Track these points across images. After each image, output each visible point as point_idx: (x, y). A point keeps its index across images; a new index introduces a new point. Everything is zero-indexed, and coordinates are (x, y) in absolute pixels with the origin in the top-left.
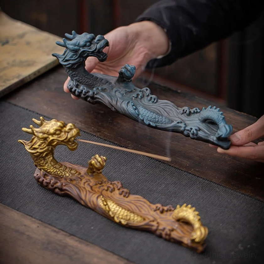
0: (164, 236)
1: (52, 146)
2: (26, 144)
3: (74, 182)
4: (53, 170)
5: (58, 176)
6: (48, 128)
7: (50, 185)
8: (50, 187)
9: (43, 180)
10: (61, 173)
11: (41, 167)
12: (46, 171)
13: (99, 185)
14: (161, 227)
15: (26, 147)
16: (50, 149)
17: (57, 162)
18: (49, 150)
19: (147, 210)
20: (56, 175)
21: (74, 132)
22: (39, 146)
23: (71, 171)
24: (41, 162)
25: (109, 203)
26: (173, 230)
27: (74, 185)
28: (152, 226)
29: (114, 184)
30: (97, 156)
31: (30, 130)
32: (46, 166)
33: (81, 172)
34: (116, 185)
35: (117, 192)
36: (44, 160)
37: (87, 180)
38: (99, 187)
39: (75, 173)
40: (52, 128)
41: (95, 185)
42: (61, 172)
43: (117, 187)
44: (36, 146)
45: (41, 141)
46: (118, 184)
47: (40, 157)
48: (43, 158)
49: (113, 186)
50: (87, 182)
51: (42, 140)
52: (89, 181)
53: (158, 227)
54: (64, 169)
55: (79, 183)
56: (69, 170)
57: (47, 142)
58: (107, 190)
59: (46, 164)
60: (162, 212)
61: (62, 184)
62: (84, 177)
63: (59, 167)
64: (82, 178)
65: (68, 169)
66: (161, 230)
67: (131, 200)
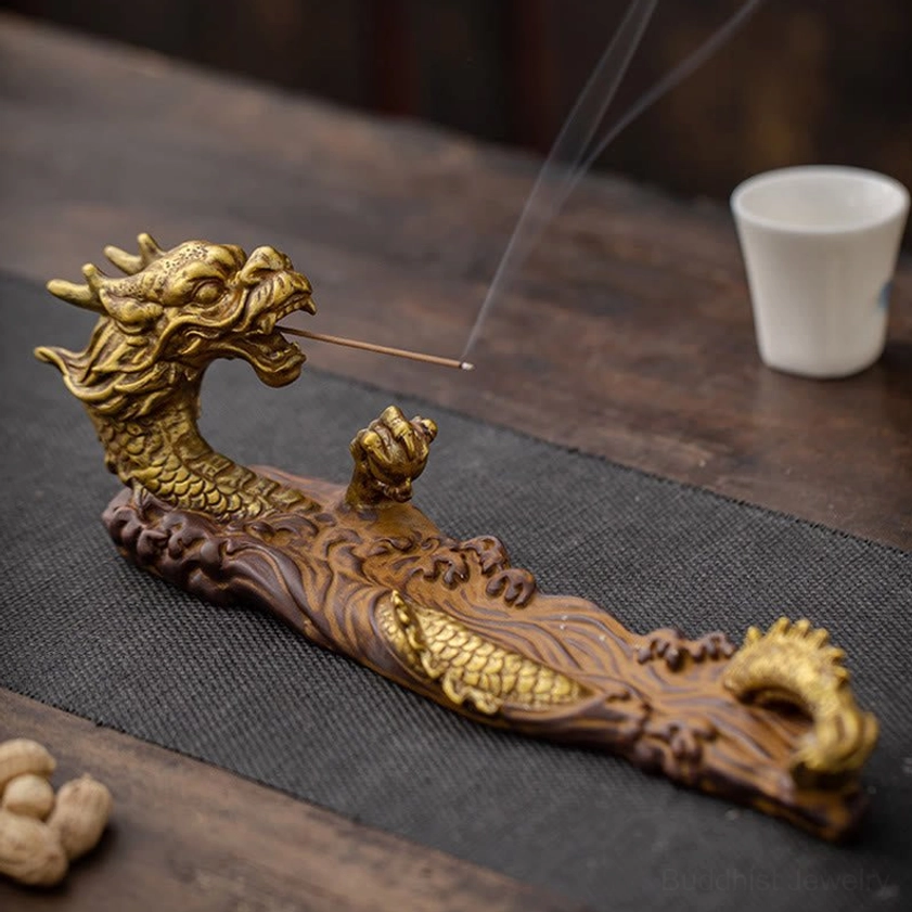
0: (670, 763)
1: (179, 359)
2: (69, 366)
3: (283, 541)
4: (186, 483)
5: (210, 512)
6: (161, 275)
7: (167, 551)
8: (167, 559)
9: (138, 531)
10: (223, 500)
11: (135, 473)
12: (154, 490)
13: (397, 556)
14: (658, 725)
15: (67, 379)
16: (172, 378)
17: (207, 451)
18: (168, 385)
19: (606, 659)
20: (202, 509)
21: (278, 286)
22: (122, 361)
23: (273, 495)
24: (132, 447)
25: (424, 621)
26: (713, 735)
27: (277, 551)
28: (620, 718)
29: (468, 550)
30: (392, 411)
31: (80, 290)
32: (156, 466)
33: (321, 504)
34: (479, 555)
35: (479, 583)
36: (147, 434)
37: (346, 534)
38: (398, 566)
39: (292, 505)
40: (181, 272)
41: (379, 554)
42: (220, 493)
43: (481, 564)
44: (108, 364)
45: (131, 340)
46: (486, 548)
47: (128, 421)
48: (143, 426)
49: (463, 557)
50: (342, 540)
51: (138, 330)
52: (352, 537)
53: (644, 721)
54: (241, 484)
55: (305, 543)
56: (261, 490)
57: (156, 343)
58: (433, 577)
59: (155, 452)
60: (677, 665)
61: (221, 546)
62: (331, 523)
63: (217, 470)
64: (321, 525)
65: (261, 484)
66: (658, 736)
67: (540, 620)
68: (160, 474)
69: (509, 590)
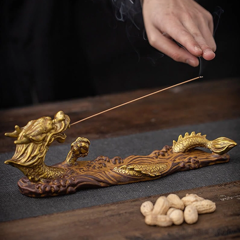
0: (193, 166)
4: (52, 173)
5: (58, 177)
6: (43, 127)
10: (58, 174)
11: (40, 177)
12: (46, 178)
22: (40, 150)
24: (40, 171)
35: (109, 164)
45: (40, 145)
51: (41, 142)
60: (164, 155)
61: (72, 180)
66: (188, 162)
67: (129, 162)
68: (47, 173)
69: (117, 161)
